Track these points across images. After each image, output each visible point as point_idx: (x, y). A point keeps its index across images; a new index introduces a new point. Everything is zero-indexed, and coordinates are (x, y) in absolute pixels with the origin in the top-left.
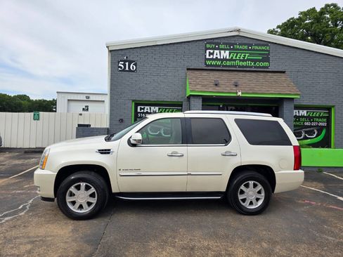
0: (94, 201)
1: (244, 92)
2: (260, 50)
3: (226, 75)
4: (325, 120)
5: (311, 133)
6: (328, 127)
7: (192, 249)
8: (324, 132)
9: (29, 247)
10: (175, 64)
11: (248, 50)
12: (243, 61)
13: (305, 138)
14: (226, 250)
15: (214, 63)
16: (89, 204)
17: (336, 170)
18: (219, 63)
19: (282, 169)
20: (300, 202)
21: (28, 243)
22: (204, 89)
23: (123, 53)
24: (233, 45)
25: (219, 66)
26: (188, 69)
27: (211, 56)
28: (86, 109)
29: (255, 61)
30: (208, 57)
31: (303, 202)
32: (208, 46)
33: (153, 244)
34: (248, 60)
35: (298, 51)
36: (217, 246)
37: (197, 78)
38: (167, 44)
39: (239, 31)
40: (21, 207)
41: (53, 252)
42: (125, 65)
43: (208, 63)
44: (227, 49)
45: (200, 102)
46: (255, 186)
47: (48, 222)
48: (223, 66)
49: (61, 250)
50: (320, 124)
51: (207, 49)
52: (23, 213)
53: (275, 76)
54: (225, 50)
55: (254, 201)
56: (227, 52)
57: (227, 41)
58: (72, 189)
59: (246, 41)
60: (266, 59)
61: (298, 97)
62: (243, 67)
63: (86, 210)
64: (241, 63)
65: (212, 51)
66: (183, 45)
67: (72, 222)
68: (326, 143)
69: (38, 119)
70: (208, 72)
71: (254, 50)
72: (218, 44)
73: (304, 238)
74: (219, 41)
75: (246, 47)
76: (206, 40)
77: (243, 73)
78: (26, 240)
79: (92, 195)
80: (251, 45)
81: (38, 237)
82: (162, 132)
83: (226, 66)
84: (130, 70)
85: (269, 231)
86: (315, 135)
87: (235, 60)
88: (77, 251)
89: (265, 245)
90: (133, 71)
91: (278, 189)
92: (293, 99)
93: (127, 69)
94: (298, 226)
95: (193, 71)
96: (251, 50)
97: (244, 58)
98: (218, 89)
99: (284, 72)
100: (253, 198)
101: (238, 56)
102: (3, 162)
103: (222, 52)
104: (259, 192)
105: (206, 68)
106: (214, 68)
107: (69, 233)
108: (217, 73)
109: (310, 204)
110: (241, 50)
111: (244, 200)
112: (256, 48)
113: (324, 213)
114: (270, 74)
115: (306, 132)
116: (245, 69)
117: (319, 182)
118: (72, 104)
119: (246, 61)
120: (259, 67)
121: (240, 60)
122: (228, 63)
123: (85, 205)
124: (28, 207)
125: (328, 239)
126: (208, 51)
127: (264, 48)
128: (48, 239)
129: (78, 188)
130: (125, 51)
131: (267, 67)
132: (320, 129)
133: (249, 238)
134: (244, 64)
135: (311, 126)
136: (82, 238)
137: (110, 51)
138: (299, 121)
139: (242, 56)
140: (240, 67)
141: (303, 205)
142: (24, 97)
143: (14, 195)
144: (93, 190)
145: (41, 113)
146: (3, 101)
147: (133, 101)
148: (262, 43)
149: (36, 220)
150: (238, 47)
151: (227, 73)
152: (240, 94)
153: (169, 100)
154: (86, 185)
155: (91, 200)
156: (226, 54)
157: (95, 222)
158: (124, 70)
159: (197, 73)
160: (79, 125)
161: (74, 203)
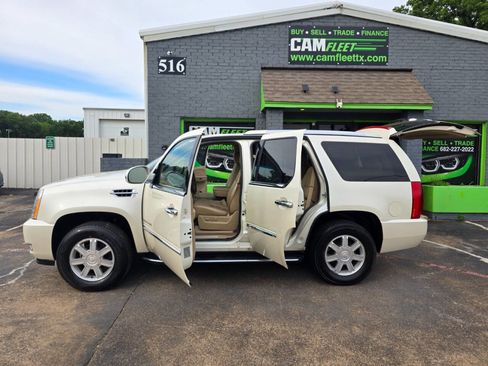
0: (110, 264)
1: (346, 102)
2: (373, 37)
3: (320, 76)
4: (471, 143)
5: (450, 163)
6: (476, 154)
7: (246, 335)
8: (469, 161)
9: (10, 329)
10: (244, 61)
11: (356, 36)
12: (348, 53)
13: (441, 171)
14: (297, 337)
15: (302, 58)
16: (104, 269)
17: (484, 218)
18: (310, 58)
19: (393, 217)
20: (422, 265)
21: (10, 324)
22: (286, 98)
23: (165, 45)
24: (332, 29)
25: (310, 63)
26: (263, 69)
27: (298, 48)
28: (125, 133)
29: (366, 54)
30: (293, 49)
31: (427, 266)
32: (293, 32)
33: (190, 328)
34: (355, 52)
35: (433, 37)
36: (284, 332)
37: (276, 82)
38: (230, 31)
39: (340, 7)
40: (13, 272)
41: (43, 337)
42: (168, 64)
43: (294, 58)
44: (323, 37)
45: (280, 117)
46: (351, 242)
47: (46, 294)
48: (317, 63)
49: (55, 335)
50: (464, 149)
51: (291, 37)
52: (13, 281)
53: (397, 77)
54: (319, 37)
55: (349, 265)
56: (323, 41)
57: (321, 24)
58: (78, 247)
59: (353, 23)
60: (383, 51)
61: (430, 108)
62: (347, 63)
63: (100, 278)
64: (344, 58)
65: (299, 40)
66: (255, 31)
67: (79, 294)
68: (471, 178)
69: (53, 148)
70: (294, 72)
71: (365, 37)
72: (309, 28)
73: (419, 321)
74: (310, 24)
75: (352, 33)
76: (290, 22)
77: (348, 73)
78: (10, 320)
79: (107, 257)
80: (360, 29)
81: (27, 315)
82: (226, 164)
83: (321, 63)
84: (176, 72)
85: (368, 309)
86: (456, 166)
87: (335, 53)
88: (78, 337)
89: (357, 330)
90: (181, 74)
91: (386, 247)
92: (422, 111)
93: (172, 70)
94: (413, 301)
95: (271, 71)
96: (360, 37)
97: (349, 49)
98: (307, 97)
99: (410, 71)
100: (347, 261)
101: (340, 46)
102: (2, 208)
103: (315, 40)
104: (358, 252)
105: (292, 66)
106: (302, 66)
107: (71, 311)
108: (308, 73)
109: (437, 269)
110: (344, 37)
111: (334, 264)
112: (368, 33)
113: (456, 283)
114: (388, 74)
115: (442, 162)
116: (350, 67)
117: (456, 236)
118: (106, 125)
119: (351, 54)
120: (372, 63)
121: (343, 53)
122: (325, 58)
123: (98, 271)
124: (22, 272)
125: (455, 323)
126: (293, 40)
127: (379, 33)
128: (40, 318)
129: (87, 246)
130: (169, 43)
131: (384, 64)
132: (463, 157)
133: (335, 320)
134: (349, 58)
135: (450, 153)
136: (88, 318)
137: (146, 43)
138: (432, 145)
139: (346, 46)
140: (342, 63)
141: (426, 271)
142: (43, 118)
143: (7, 254)
144: (108, 249)
145: (57, 139)
146: (14, 123)
147: (182, 118)
148: (377, 25)
149: (29, 291)
150: (339, 32)
151: (322, 73)
152: (340, 105)
153: (235, 116)
154: (98, 242)
155: (106, 263)
156: (320, 44)
157: (111, 294)
158: (167, 72)
159: (277, 74)
160: (105, 155)
161: (81, 267)
